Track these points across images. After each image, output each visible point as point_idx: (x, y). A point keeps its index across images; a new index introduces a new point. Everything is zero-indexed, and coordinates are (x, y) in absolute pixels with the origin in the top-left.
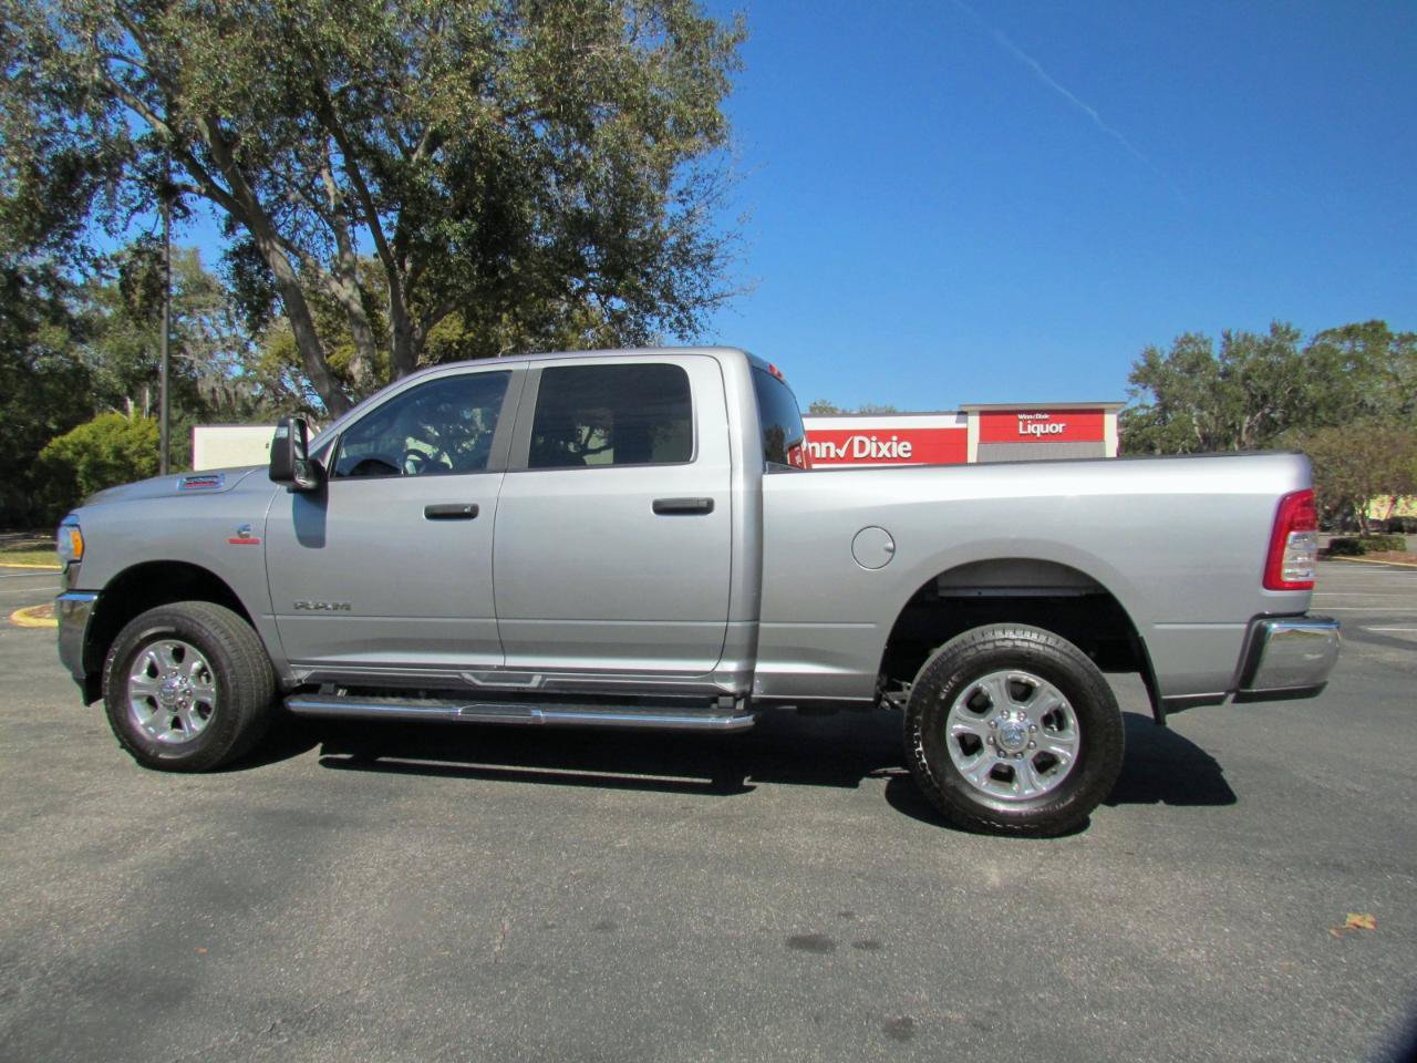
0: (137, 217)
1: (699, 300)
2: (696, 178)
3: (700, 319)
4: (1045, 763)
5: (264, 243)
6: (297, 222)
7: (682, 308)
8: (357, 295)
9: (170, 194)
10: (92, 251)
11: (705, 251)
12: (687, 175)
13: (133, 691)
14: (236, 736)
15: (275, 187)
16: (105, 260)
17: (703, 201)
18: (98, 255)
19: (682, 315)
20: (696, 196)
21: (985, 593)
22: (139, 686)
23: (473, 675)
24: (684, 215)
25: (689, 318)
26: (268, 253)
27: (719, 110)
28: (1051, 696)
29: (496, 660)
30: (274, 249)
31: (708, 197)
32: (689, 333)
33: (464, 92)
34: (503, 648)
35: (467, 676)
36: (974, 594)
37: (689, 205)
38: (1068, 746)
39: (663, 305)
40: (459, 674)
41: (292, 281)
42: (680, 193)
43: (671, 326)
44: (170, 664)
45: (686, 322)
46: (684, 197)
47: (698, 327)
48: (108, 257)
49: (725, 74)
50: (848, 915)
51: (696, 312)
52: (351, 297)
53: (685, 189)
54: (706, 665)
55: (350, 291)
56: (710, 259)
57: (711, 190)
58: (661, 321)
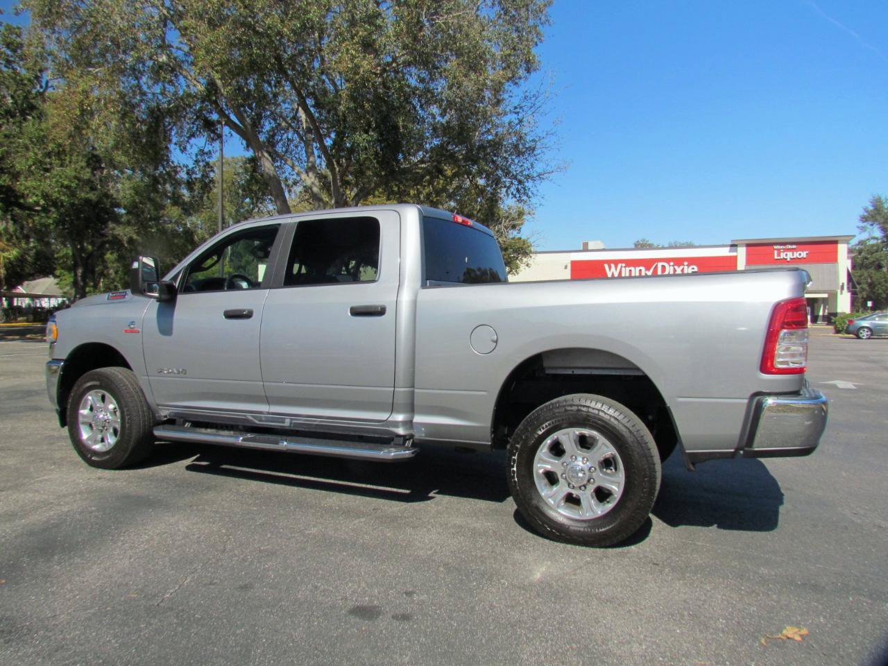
0: (193, 141)
1: (528, 177)
2: (525, 98)
3: (532, 189)
4: (602, 495)
5: (258, 152)
6: (289, 140)
7: (520, 182)
8: (317, 182)
9: (209, 125)
10: (173, 162)
11: (532, 144)
12: (520, 97)
13: (81, 419)
14: (130, 448)
15: (275, 120)
16: (180, 167)
17: (530, 113)
18: (176, 164)
19: (520, 187)
20: (525, 109)
21: (577, 372)
22: (84, 416)
23: (253, 416)
24: (517, 121)
25: (524, 188)
26: (260, 158)
27: (534, 51)
28: (606, 448)
29: (264, 408)
30: (263, 155)
31: (533, 109)
32: (524, 198)
33: (354, 52)
34: (268, 400)
35: (249, 416)
36: (570, 372)
37: (520, 116)
38: (618, 484)
39: (507, 181)
40: (245, 416)
41: (274, 175)
42: (516, 108)
43: (512, 194)
44: (99, 404)
45: (522, 191)
46: (518, 110)
47: (530, 194)
48: (182, 165)
49: (540, 28)
50: (409, 594)
51: (529, 184)
52: (313, 183)
53: (519, 105)
54: (383, 416)
55: (313, 180)
56: (534, 149)
57: (534, 105)
58: (507, 191)
